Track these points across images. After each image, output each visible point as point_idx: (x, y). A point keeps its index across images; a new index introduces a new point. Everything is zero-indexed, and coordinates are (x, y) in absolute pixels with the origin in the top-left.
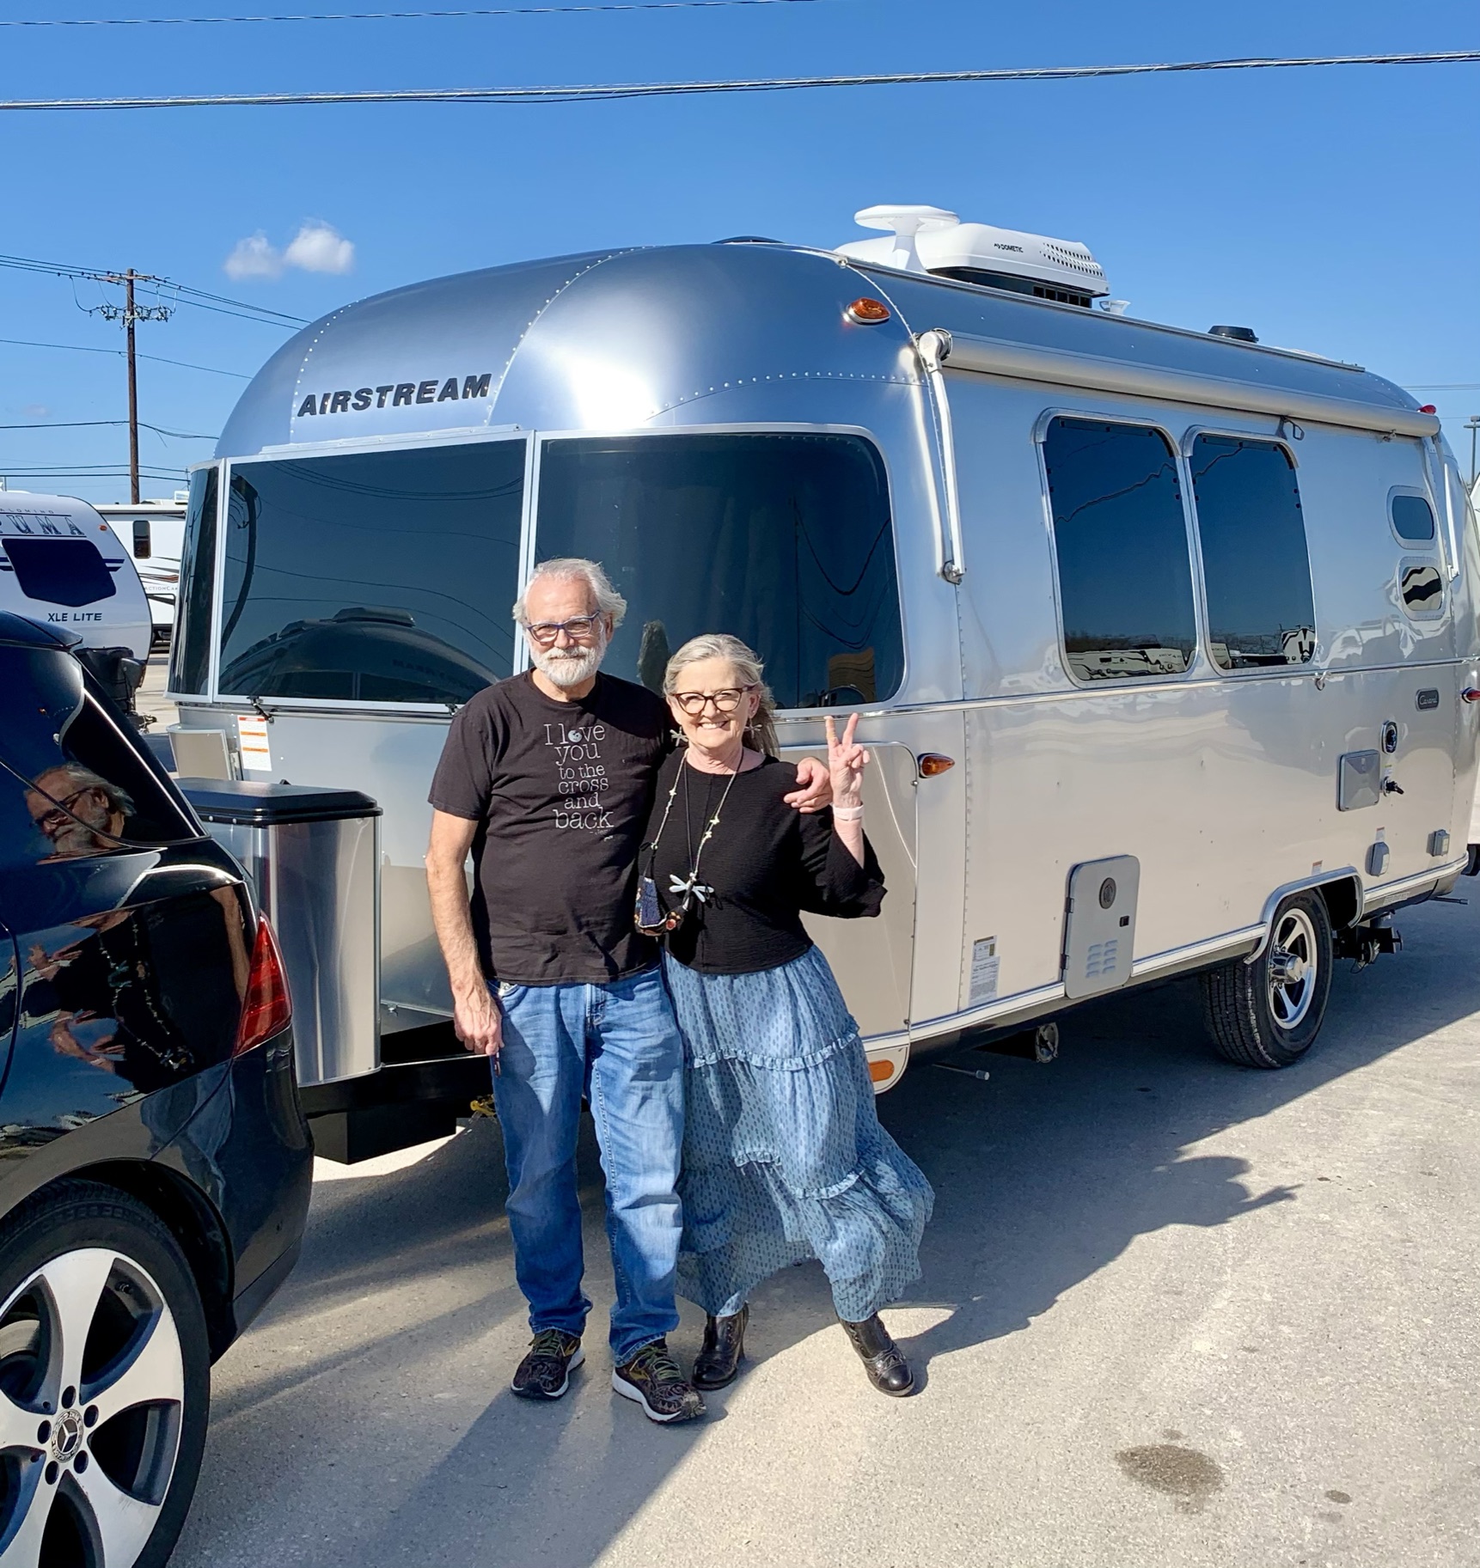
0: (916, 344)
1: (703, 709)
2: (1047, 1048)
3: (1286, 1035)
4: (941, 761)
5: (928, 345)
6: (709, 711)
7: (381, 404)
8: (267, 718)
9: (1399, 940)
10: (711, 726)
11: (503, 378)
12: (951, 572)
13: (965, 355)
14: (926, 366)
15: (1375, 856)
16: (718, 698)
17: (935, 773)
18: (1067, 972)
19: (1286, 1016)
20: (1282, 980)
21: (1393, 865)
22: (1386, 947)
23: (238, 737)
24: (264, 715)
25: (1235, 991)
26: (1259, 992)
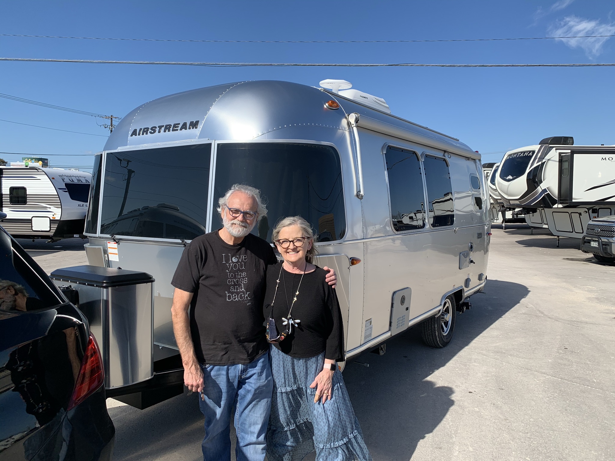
0: (347, 117)
1: (289, 246)
2: (383, 350)
3: (445, 337)
4: (357, 260)
5: (352, 118)
6: (292, 247)
7: (159, 132)
8: (117, 243)
9: (471, 306)
10: (292, 253)
11: (203, 122)
12: (360, 195)
13: (363, 122)
14: (351, 125)
15: (467, 282)
16: (295, 241)
17: (355, 264)
18: (392, 328)
19: (444, 331)
20: (443, 321)
21: (472, 285)
22: (467, 308)
23: (107, 249)
24: (116, 241)
25: (432, 325)
26: (439, 325)
